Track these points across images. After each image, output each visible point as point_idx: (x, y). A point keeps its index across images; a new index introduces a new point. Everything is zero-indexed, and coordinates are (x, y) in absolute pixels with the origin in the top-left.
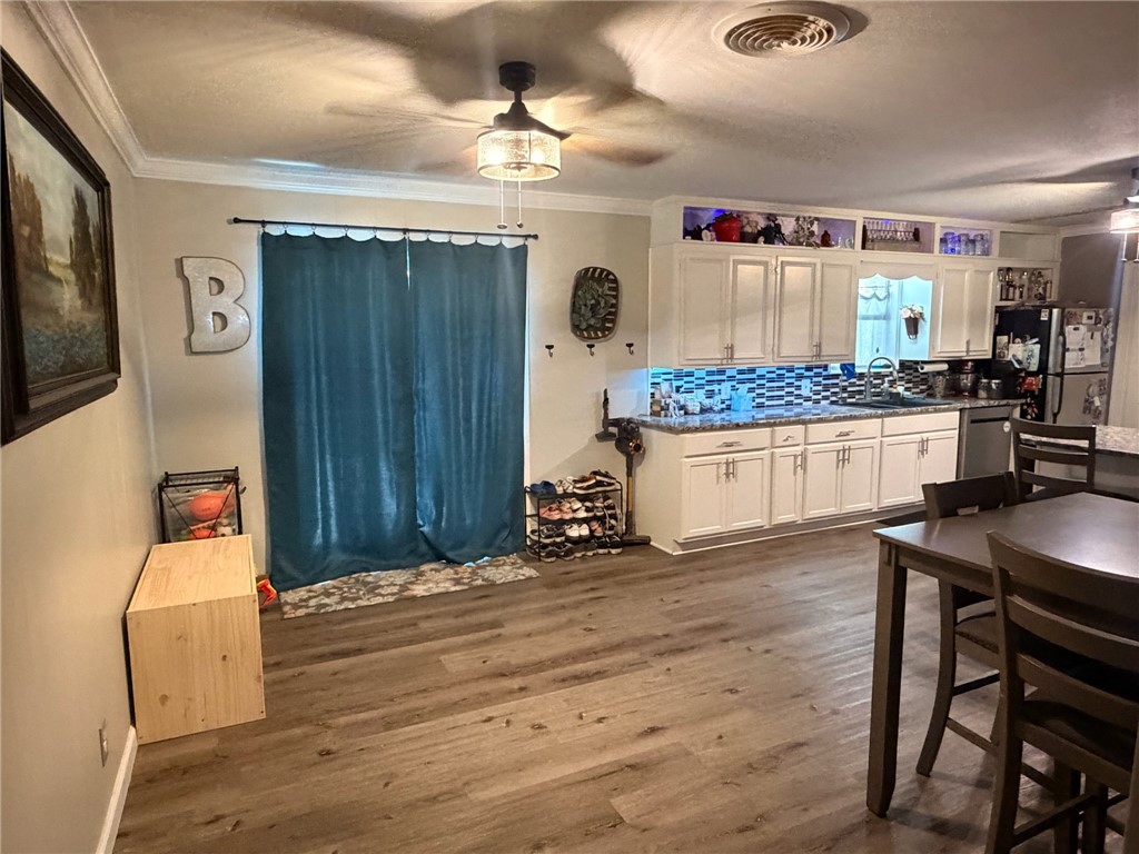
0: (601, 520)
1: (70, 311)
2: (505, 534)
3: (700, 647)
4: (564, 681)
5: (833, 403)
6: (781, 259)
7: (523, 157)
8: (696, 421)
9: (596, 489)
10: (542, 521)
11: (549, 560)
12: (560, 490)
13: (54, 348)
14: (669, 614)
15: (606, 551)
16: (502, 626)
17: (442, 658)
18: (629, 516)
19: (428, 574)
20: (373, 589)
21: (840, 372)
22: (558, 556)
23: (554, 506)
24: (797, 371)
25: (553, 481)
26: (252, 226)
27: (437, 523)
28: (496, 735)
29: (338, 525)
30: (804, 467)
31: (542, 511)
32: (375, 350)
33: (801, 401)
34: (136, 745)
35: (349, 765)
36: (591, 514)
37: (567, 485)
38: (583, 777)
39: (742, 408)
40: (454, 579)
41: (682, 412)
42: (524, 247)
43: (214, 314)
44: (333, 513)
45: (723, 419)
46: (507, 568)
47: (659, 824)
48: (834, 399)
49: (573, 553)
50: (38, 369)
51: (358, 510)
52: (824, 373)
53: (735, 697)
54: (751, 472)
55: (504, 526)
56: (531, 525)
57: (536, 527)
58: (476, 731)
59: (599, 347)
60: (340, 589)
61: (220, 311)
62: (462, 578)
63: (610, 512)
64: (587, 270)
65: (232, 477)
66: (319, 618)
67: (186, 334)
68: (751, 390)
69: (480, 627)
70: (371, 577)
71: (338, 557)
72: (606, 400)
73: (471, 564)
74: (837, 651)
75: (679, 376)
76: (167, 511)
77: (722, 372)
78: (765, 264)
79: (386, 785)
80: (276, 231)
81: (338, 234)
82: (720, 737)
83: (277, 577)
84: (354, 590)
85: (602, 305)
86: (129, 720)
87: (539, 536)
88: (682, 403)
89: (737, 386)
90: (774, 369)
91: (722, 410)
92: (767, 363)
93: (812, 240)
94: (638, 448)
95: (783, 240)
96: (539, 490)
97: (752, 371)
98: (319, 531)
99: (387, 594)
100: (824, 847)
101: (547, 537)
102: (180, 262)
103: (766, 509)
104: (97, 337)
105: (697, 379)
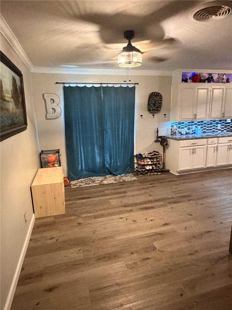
0: (155, 165)
1: (12, 109)
2: (129, 168)
3: (182, 202)
4: (142, 209)
5: (227, 131)
6: (212, 87)
7: (131, 60)
8: (184, 137)
9: (154, 156)
10: (139, 165)
11: (141, 175)
12: (144, 156)
13: (8, 119)
14: (173, 192)
15: (156, 173)
16: (126, 193)
17: (110, 201)
18: (164, 164)
19: (108, 178)
20: (94, 181)
21: (231, 122)
22: (143, 174)
23: (142, 160)
24: (216, 122)
25: (142, 154)
26: (61, 84)
27: (110, 164)
28: (123, 222)
29: (84, 164)
30: (217, 150)
31: (139, 162)
32: (93, 117)
33: (217, 131)
34: (35, 218)
35: (84, 227)
36: (152, 163)
37: (146, 155)
38: (145, 236)
39: (199, 133)
40: (114, 180)
41: (180, 134)
42: (135, 87)
43: (52, 109)
44: (83, 161)
45: (192, 136)
46: (129, 177)
47: (166, 250)
48: (228, 130)
49: (147, 174)
50: (3, 125)
51: (90, 161)
52: (225, 122)
53: (192, 216)
54: (200, 152)
55: (128, 166)
56: (136, 166)
57: (137, 166)
58: (117, 221)
59: (156, 115)
60: (85, 181)
61: (54, 108)
62: (117, 179)
63: (158, 162)
64: (153, 93)
65: (58, 152)
66: (80, 189)
67: (46, 114)
68: (202, 127)
69: (120, 193)
70: (93, 178)
71: (85, 173)
72: (158, 131)
73: (119, 176)
74: (224, 205)
75: (180, 123)
76: (42, 160)
77: (193, 122)
78: (207, 89)
79: (94, 233)
80: (67, 85)
81: (83, 85)
82: (186, 228)
83: (70, 178)
84: (89, 182)
85: (157, 103)
86: (33, 212)
87: (138, 168)
88: (180, 131)
89: (197, 126)
90: (209, 121)
91: (192, 133)
92: (207, 120)
93: (223, 81)
94: (167, 144)
95: (214, 81)
96: (138, 156)
97: (202, 122)
98: (80, 166)
99: (97, 183)
100: (215, 262)
101: (140, 169)
102: (43, 95)
103: (204, 163)
104: (21, 116)
105: (185, 124)
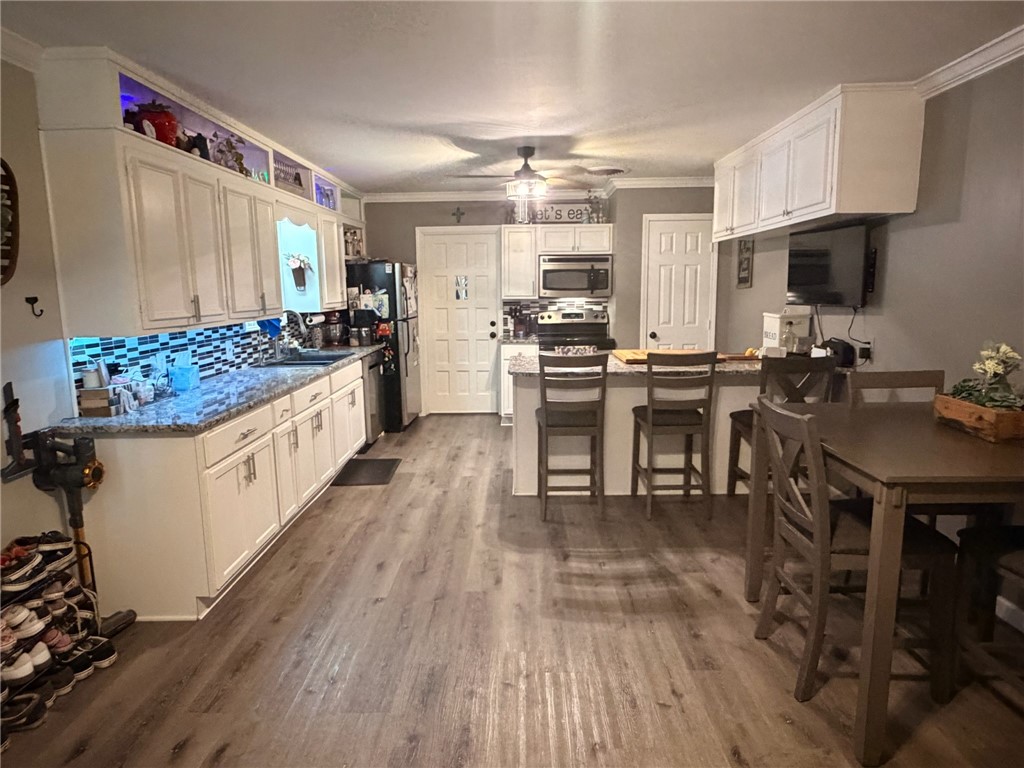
5: (250, 365)
6: (221, 183)
24: (221, 331)
30: (297, 444)
33: (227, 367)
41: (136, 404)
48: (250, 361)
75: (107, 348)
78: (210, 187)
88: (134, 388)
89: (173, 355)
92: (224, 322)
94: (96, 476)
105: (129, 350)
